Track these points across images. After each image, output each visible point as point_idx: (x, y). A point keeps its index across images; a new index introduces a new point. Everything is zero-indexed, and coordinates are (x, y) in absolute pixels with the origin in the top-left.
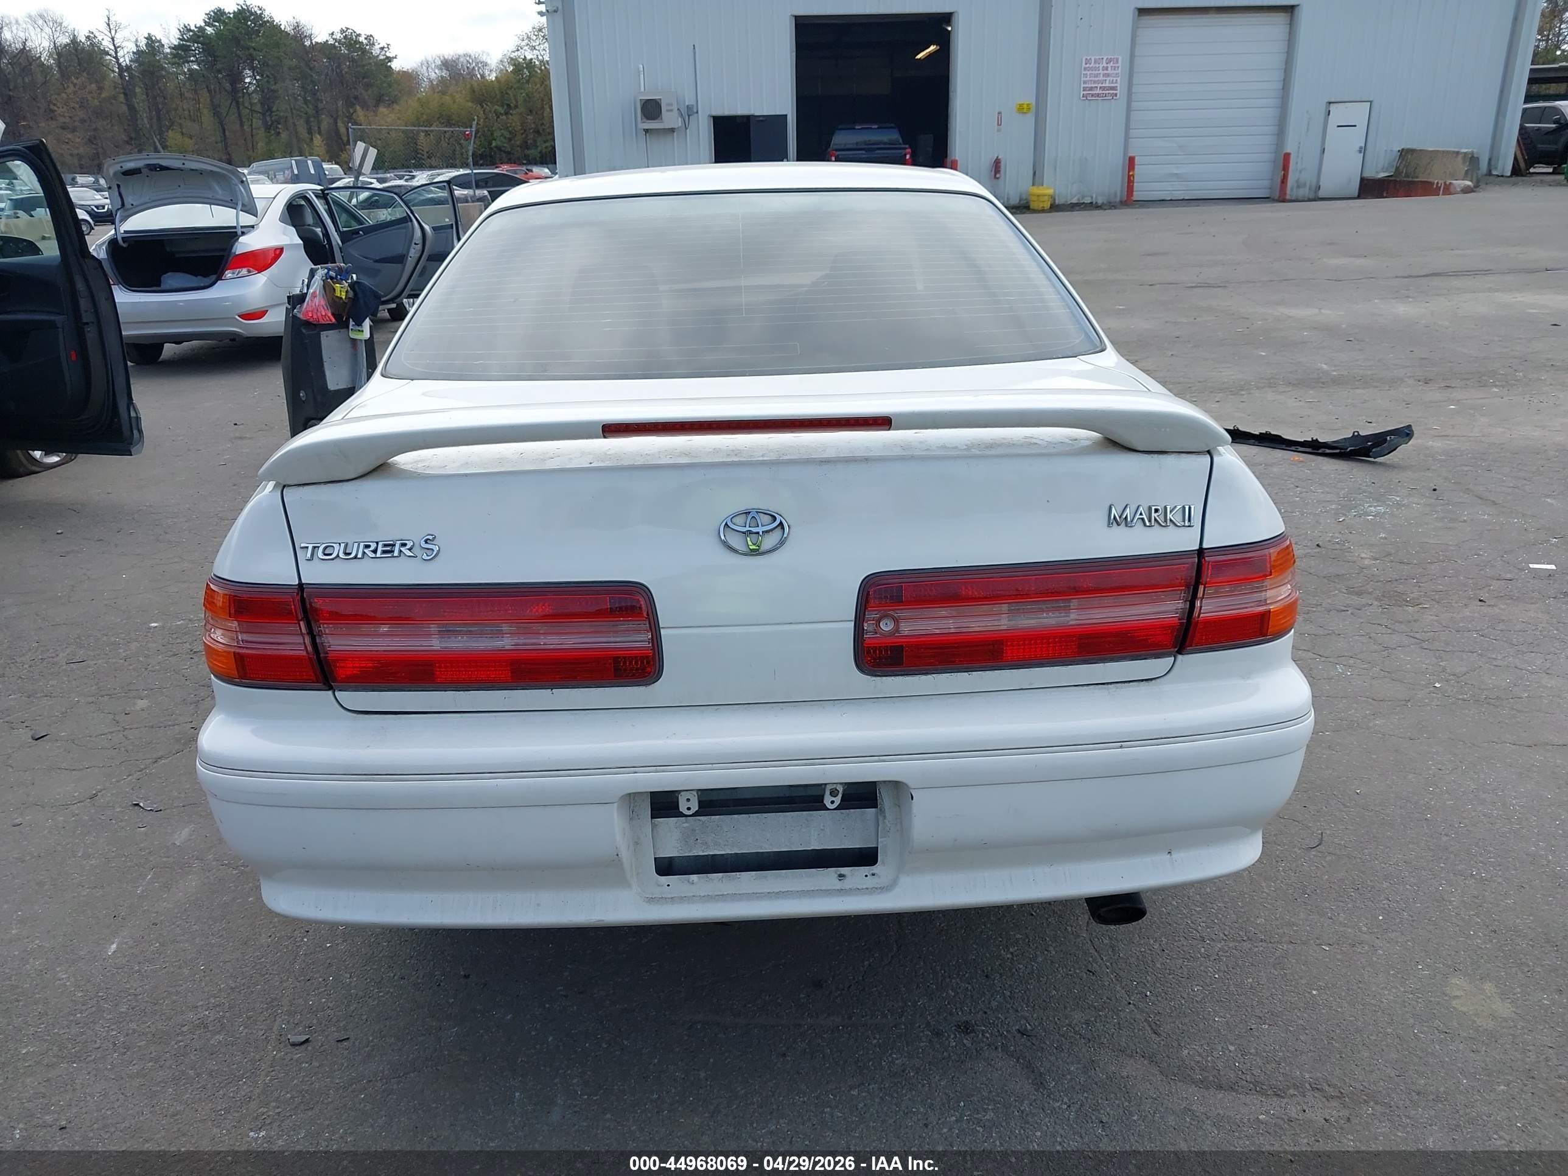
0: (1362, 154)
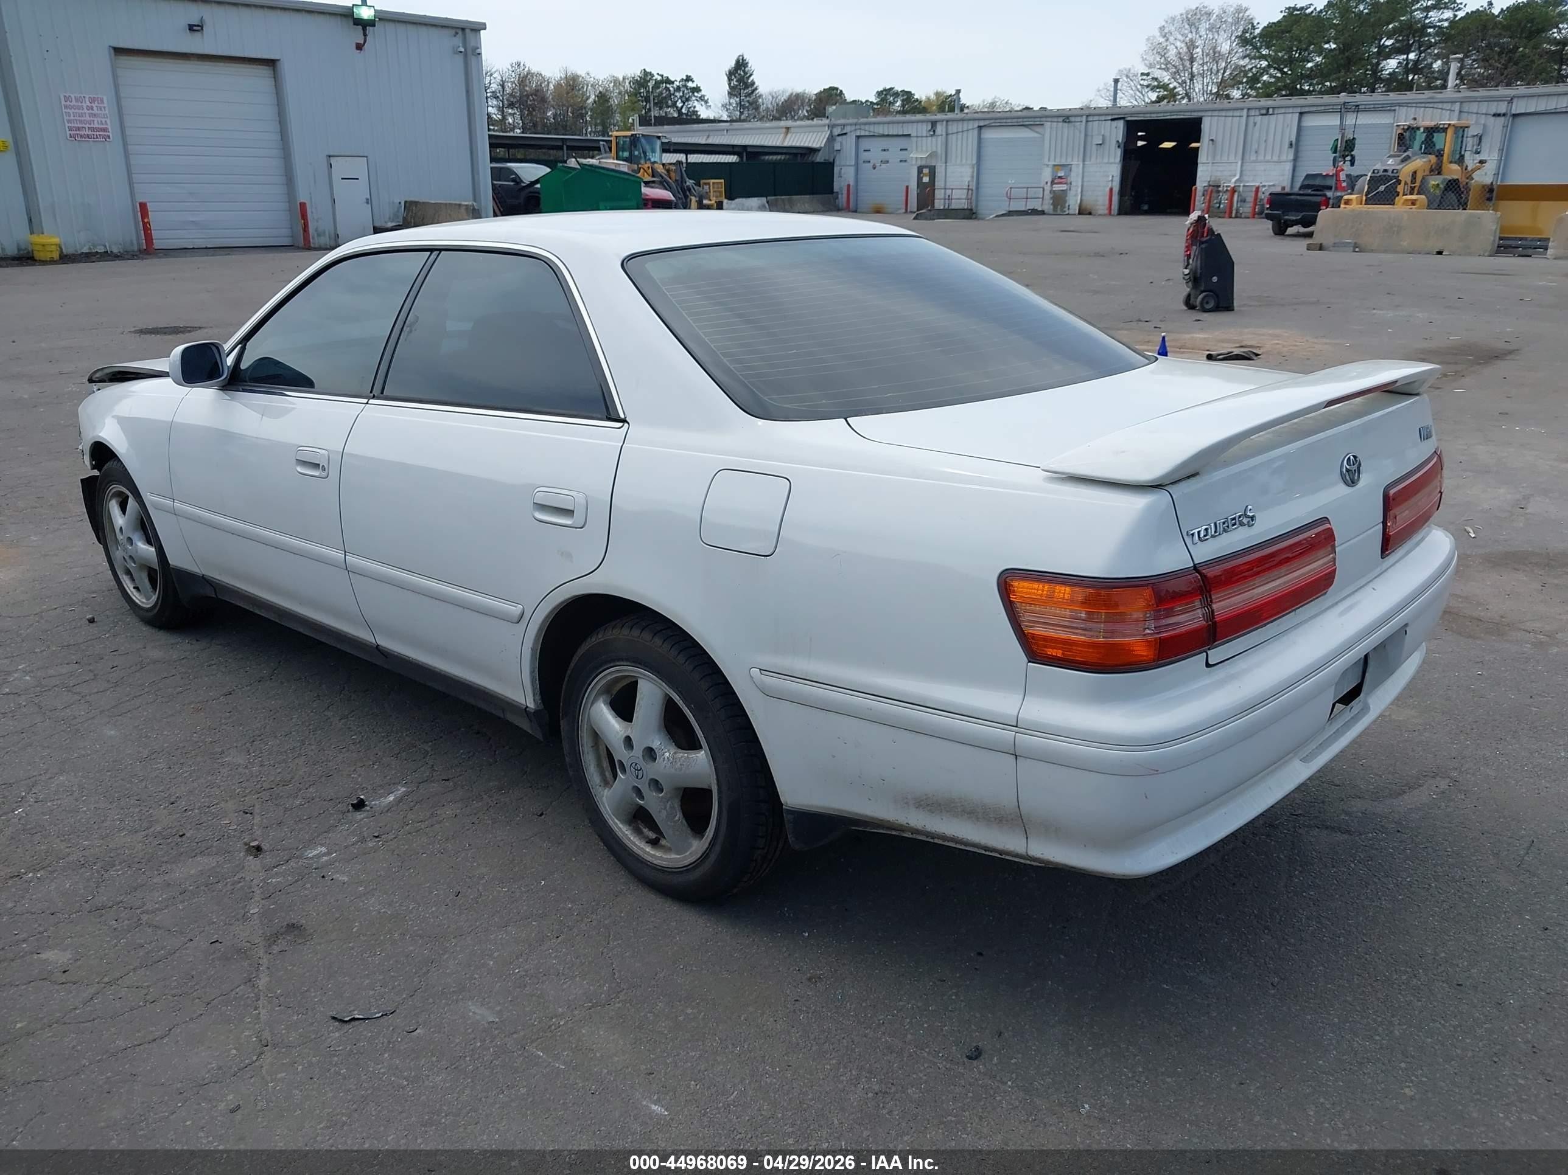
0: (370, 205)
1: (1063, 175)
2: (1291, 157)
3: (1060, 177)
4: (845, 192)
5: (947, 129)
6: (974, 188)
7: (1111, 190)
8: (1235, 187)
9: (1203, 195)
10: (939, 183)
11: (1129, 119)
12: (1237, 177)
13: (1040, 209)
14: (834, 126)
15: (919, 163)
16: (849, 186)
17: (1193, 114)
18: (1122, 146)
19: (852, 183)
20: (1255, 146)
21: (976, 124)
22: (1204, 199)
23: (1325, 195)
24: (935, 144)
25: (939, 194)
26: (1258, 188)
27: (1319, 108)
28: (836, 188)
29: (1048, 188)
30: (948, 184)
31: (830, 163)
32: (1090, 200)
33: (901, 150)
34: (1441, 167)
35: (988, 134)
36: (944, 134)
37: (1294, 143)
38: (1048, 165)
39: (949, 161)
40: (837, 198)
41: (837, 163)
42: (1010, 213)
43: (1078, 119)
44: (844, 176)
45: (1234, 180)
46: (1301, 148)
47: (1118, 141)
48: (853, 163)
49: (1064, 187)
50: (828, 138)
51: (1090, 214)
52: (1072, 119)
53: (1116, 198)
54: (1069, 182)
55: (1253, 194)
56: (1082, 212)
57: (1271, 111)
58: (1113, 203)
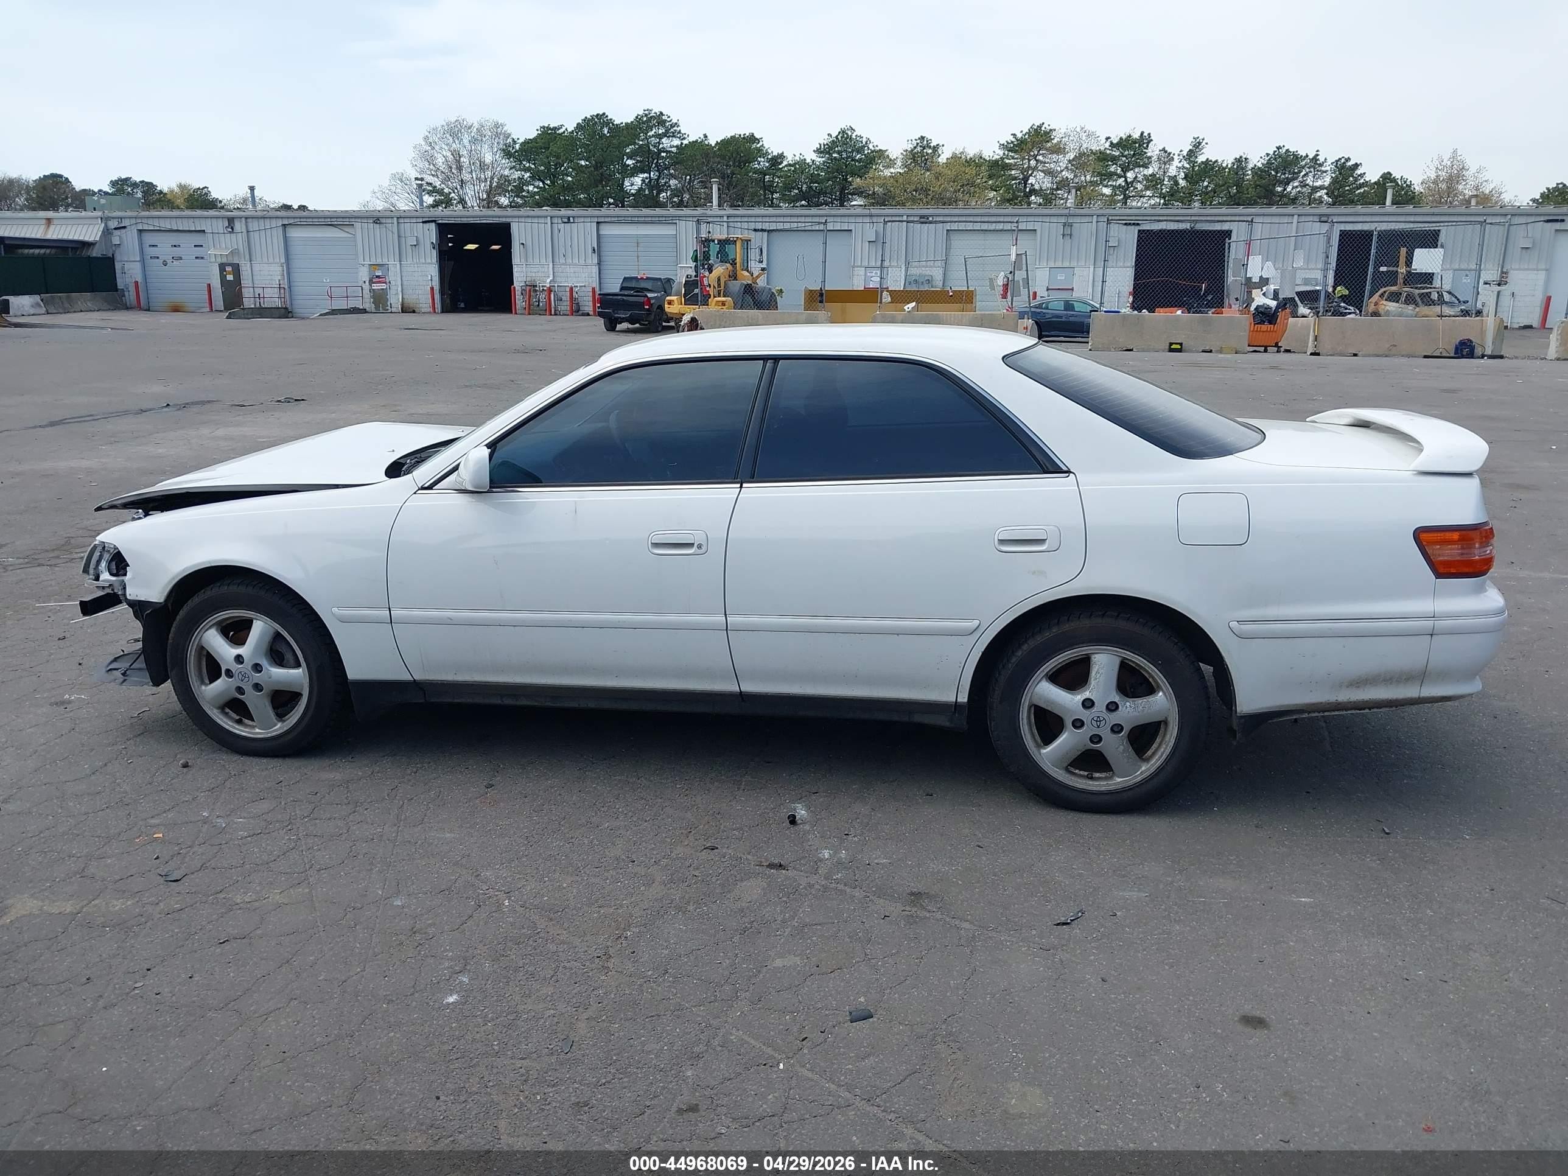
1: (380, 274)
2: (596, 261)
3: (378, 277)
4: (132, 289)
5: (247, 227)
6: (286, 287)
7: (432, 289)
8: (550, 288)
9: (522, 294)
10: (246, 281)
11: (440, 222)
12: (551, 278)
13: (362, 307)
14: (108, 219)
15: (219, 260)
16: (136, 283)
17: (501, 219)
18: (437, 247)
19: (139, 279)
20: (562, 251)
21: (280, 223)
22: (523, 298)
23: (647, 296)
24: (236, 241)
25: (247, 293)
26: (571, 289)
27: (613, 219)
28: (120, 286)
29: (366, 286)
30: (256, 282)
31: (109, 258)
32: (411, 299)
33: (195, 246)
34: (736, 273)
35: (294, 233)
36: (244, 230)
37: (596, 248)
38: (363, 265)
39: (253, 258)
40: (124, 296)
41: (118, 257)
42: (334, 312)
43: (390, 221)
44: (129, 271)
45: (548, 281)
46: (603, 254)
47: (432, 243)
48: (138, 259)
49: (383, 286)
50: (103, 231)
51: (414, 312)
52: (383, 221)
53: (437, 297)
54: (388, 281)
55: (568, 294)
56: (406, 309)
57: (571, 219)
58: (436, 302)
